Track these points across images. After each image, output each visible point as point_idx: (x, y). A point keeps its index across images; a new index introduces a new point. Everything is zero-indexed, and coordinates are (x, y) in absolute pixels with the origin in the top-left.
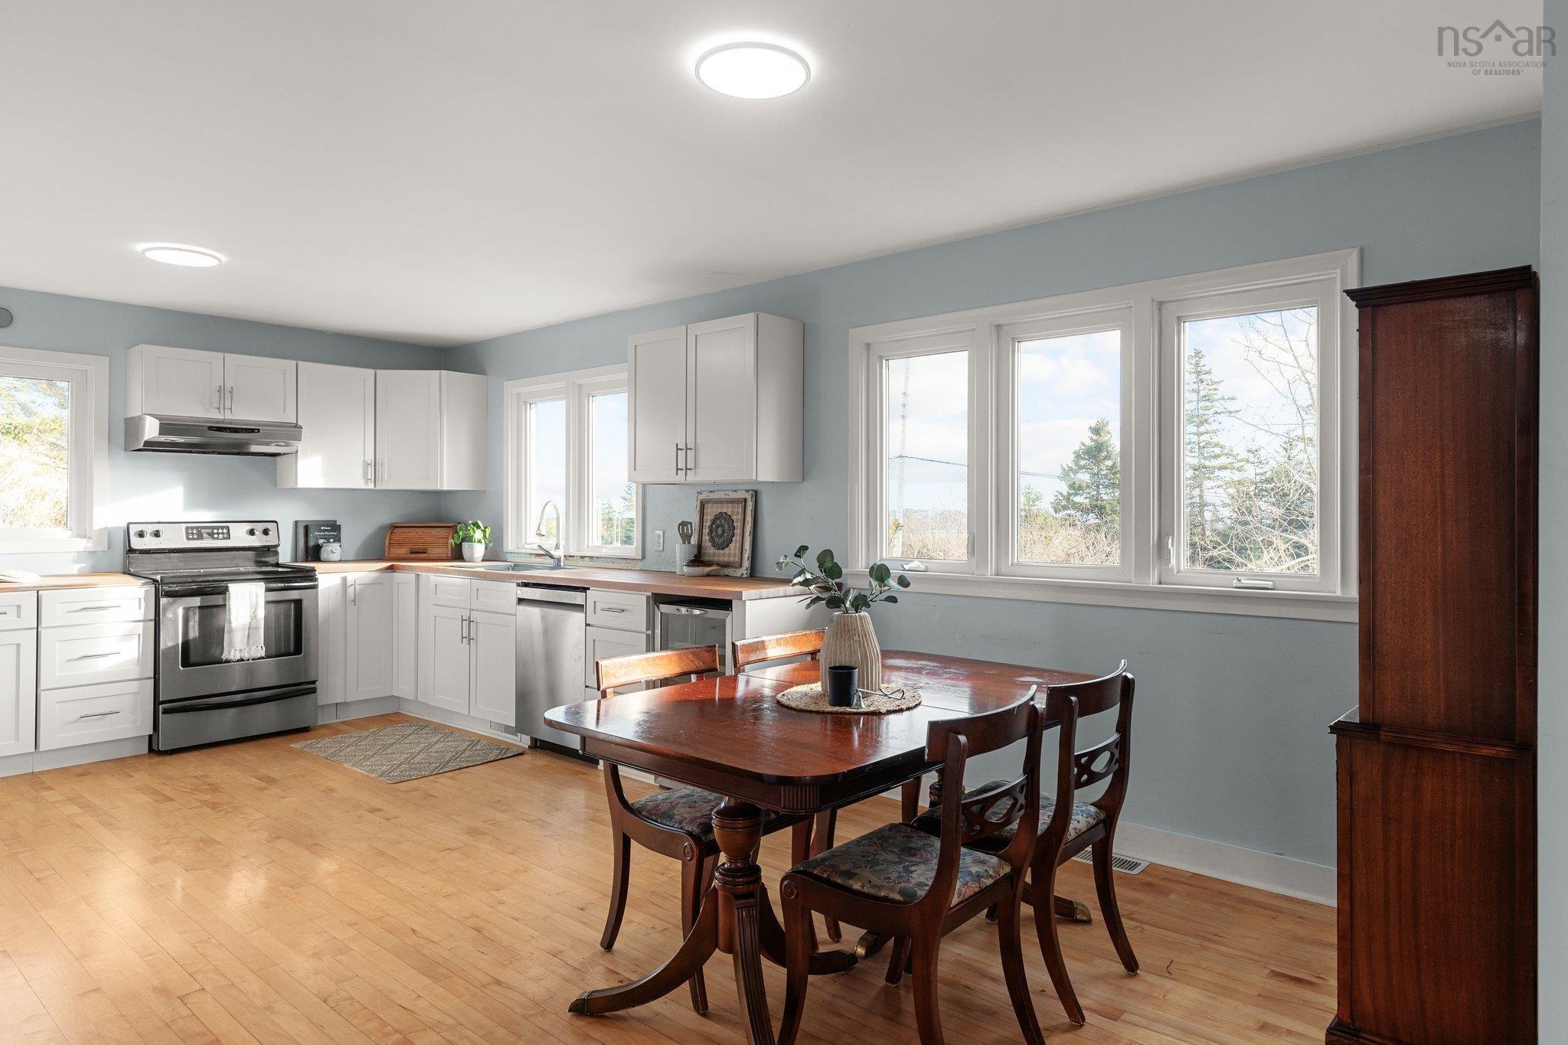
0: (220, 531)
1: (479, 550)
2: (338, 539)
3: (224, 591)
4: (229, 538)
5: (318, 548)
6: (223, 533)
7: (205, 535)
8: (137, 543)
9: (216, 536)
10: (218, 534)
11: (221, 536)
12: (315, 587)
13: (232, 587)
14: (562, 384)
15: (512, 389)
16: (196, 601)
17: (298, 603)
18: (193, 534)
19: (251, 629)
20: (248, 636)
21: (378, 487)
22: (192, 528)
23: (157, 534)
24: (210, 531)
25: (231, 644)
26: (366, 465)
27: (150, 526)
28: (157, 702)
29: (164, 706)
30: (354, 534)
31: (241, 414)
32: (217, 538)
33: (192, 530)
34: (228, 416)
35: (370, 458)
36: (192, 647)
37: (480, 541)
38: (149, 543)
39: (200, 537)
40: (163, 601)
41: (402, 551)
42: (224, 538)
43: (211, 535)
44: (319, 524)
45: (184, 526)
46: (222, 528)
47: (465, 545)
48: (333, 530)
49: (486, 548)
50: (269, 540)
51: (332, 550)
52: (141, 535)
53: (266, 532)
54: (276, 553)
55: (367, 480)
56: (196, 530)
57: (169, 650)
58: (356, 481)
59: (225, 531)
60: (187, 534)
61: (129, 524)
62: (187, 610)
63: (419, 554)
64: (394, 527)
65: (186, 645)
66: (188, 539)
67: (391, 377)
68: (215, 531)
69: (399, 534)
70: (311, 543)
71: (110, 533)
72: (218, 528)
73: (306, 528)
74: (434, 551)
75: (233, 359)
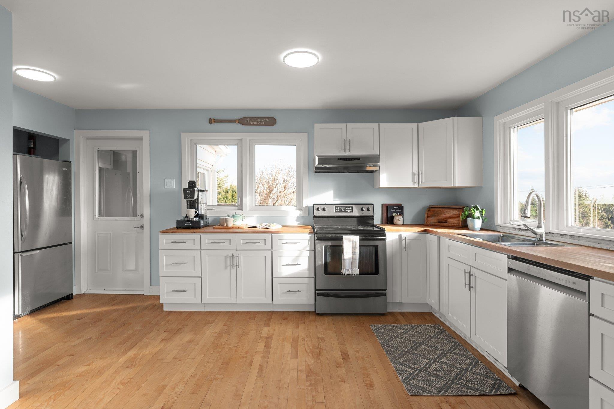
0: (349, 208)
1: (478, 224)
2: (402, 214)
3: (341, 239)
4: (352, 212)
5: (392, 218)
6: (350, 209)
7: (343, 210)
8: (317, 213)
9: (347, 211)
10: (348, 210)
11: (349, 211)
12: (385, 240)
13: (344, 237)
15: (499, 121)
16: (329, 243)
17: (376, 248)
18: (338, 209)
19: (353, 259)
20: (352, 263)
21: (421, 186)
22: (338, 207)
23: (324, 209)
24: (345, 208)
25: (344, 266)
26: (414, 174)
27: (322, 206)
28: (316, 290)
29: (320, 293)
30: (410, 212)
31: (354, 152)
32: (348, 212)
33: (338, 208)
34: (349, 153)
35: (416, 170)
36: (329, 266)
37: (478, 218)
38: (321, 213)
39: (341, 211)
40: (316, 241)
41: (433, 221)
42: (350, 212)
43: (345, 210)
44: (393, 206)
45: (334, 206)
46: (350, 207)
47: (469, 220)
48: (400, 209)
49: (483, 222)
50: (369, 213)
51: (399, 219)
52: (318, 209)
53: (368, 209)
54: (373, 220)
55: (414, 183)
56: (339, 208)
57: (319, 266)
58: (409, 183)
59: (351, 208)
60: (336, 209)
61: (314, 204)
62: (326, 247)
63: (443, 224)
64: (430, 208)
65: (326, 264)
66: (336, 212)
67: (427, 126)
68: (347, 208)
69: (433, 212)
70: (389, 215)
71: (308, 208)
72: (348, 207)
73: (387, 207)
74: (451, 222)
75: (350, 125)
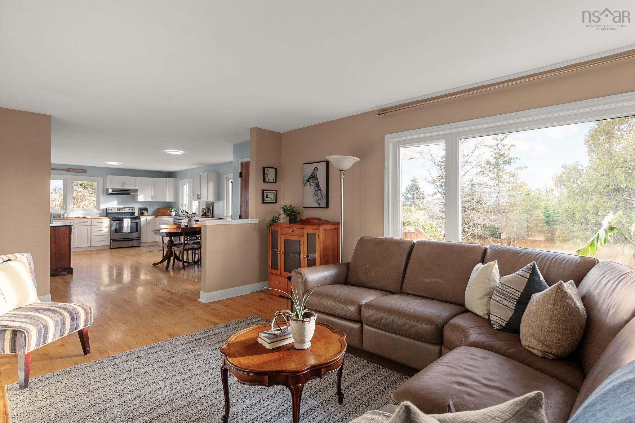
0: (124, 209)
1: (174, 213)
2: (147, 211)
4: (125, 211)
5: (143, 213)
8: (108, 211)
12: (140, 220)
13: (124, 219)
14: (188, 181)
15: (181, 181)
16: (118, 222)
17: (137, 223)
19: (128, 227)
21: (155, 201)
23: (112, 210)
25: (124, 230)
26: (152, 197)
27: (110, 208)
28: (111, 239)
29: (112, 240)
30: (151, 210)
31: (127, 187)
33: (118, 209)
34: (125, 188)
35: (153, 195)
36: (117, 230)
37: (174, 212)
38: (110, 211)
39: (120, 210)
40: (112, 222)
41: (160, 214)
43: (122, 210)
44: (143, 208)
47: (171, 212)
48: (146, 209)
49: (175, 213)
50: (133, 211)
51: (146, 213)
52: (109, 210)
53: (132, 210)
54: (134, 214)
55: (152, 200)
57: (113, 230)
58: (150, 200)
61: (106, 208)
62: (116, 223)
63: (163, 214)
64: (159, 209)
65: (116, 229)
66: (118, 211)
67: (157, 179)
69: (159, 210)
70: (142, 212)
71: (103, 210)
73: (141, 209)
74: (166, 214)
75: (125, 177)
